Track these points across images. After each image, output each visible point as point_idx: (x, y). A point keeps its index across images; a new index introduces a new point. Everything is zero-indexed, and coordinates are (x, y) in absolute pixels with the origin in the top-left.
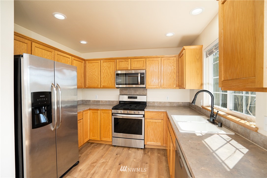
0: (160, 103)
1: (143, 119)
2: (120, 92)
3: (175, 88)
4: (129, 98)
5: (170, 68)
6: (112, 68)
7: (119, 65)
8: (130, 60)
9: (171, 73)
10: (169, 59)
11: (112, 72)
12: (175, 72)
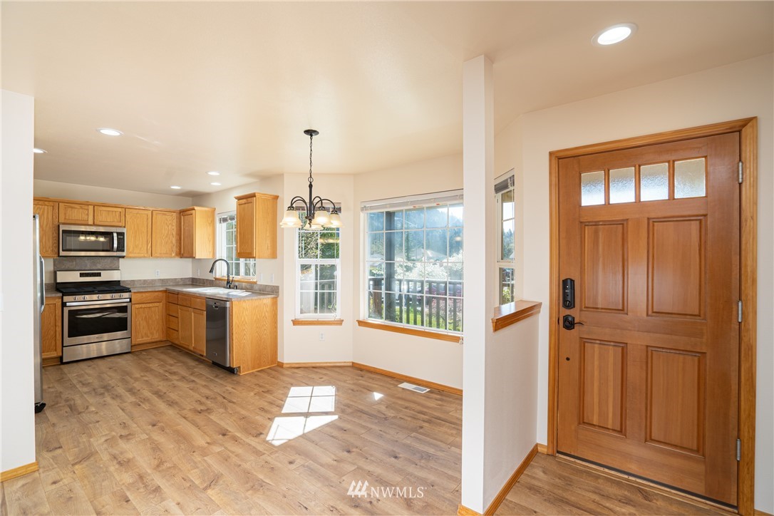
0: (145, 281)
1: (129, 305)
2: (54, 265)
3: (174, 257)
4: (82, 275)
5: (166, 227)
6: (48, 218)
7: (65, 214)
8: (91, 208)
9: (167, 234)
10: (165, 215)
11: (47, 225)
12: (174, 233)
